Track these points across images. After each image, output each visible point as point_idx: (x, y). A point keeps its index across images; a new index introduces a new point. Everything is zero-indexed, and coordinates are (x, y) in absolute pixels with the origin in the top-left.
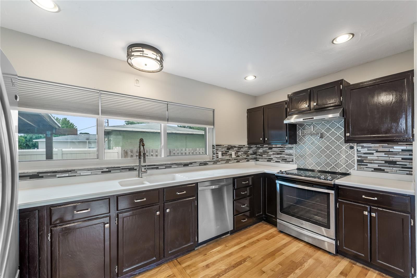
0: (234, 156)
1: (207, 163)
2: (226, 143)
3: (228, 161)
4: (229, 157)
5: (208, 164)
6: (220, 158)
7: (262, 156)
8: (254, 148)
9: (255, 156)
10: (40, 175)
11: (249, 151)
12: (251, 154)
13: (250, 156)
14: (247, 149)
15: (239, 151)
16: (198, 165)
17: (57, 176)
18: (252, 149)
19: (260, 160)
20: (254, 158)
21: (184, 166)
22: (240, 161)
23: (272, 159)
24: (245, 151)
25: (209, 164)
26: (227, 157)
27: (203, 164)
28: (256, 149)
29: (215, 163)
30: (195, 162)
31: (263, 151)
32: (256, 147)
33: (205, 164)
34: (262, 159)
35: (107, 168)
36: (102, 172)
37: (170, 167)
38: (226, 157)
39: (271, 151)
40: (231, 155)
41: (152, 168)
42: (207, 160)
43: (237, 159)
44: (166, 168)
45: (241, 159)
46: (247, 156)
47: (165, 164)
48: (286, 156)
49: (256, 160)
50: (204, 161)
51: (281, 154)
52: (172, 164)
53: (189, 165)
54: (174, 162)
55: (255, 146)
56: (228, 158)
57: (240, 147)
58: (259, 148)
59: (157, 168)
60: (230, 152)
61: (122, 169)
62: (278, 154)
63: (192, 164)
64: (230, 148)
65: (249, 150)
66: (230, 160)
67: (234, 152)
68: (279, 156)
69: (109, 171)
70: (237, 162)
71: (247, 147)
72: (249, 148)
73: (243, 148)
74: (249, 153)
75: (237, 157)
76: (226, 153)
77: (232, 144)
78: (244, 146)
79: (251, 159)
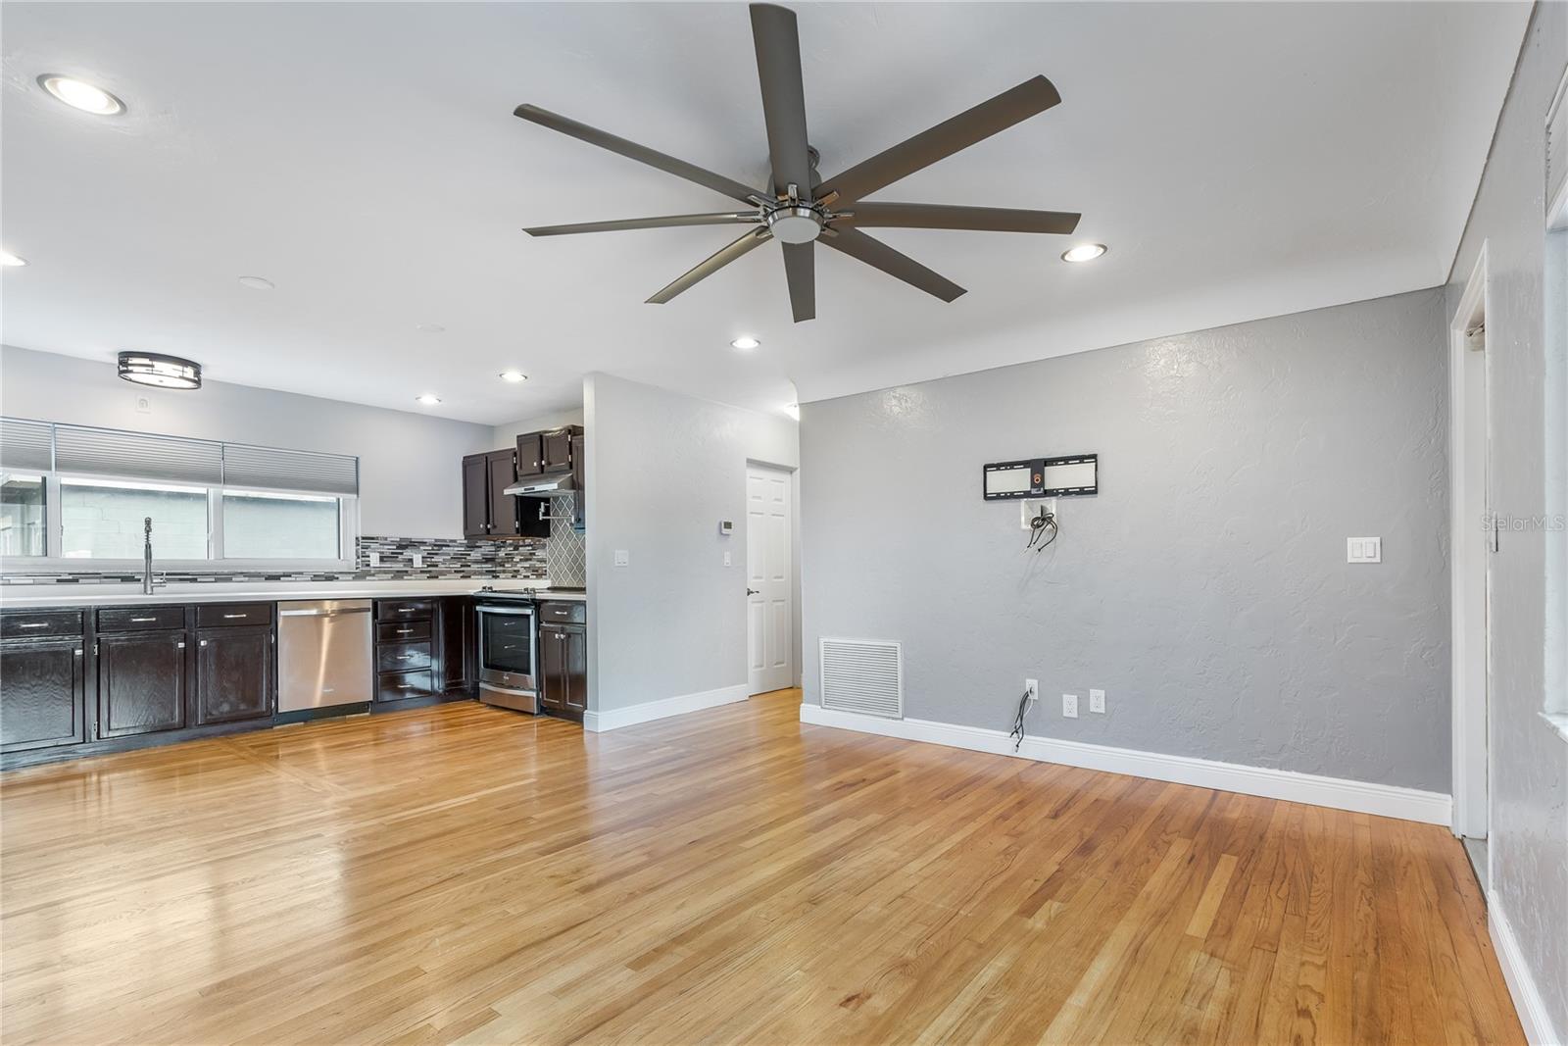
0: (418, 562)
1: (336, 576)
2: (397, 533)
3: (398, 575)
4: (405, 565)
5: (337, 578)
6: (374, 568)
7: (504, 566)
8: (486, 548)
9: (490, 565)
11: (469, 555)
12: (478, 562)
13: (474, 567)
14: (463, 549)
15: (436, 554)
16: (309, 579)
18: (481, 550)
19: (502, 575)
20: (486, 572)
21: (266, 579)
22: (439, 577)
23: (518, 571)
24: (455, 554)
25: (340, 578)
26: (399, 566)
27: (324, 579)
28: (493, 549)
29: (360, 575)
30: (302, 573)
31: (506, 555)
32: (495, 545)
33: (330, 577)
34: (504, 572)
35: (70, 574)
36: (58, 581)
37: (230, 580)
38: (392, 566)
39: (517, 554)
40: (411, 560)
41: (181, 580)
42: (335, 571)
43: (430, 572)
44: (217, 581)
45: (443, 573)
46: (462, 566)
48: (538, 565)
49: (494, 577)
50: (327, 571)
51: (530, 560)
52: (234, 575)
53: (282, 578)
55: (493, 543)
57: (440, 545)
58: (498, 548)
59: (194, 580)
60: (407, 554)
62: (527, 560)
63: (290, 576)
64: (405, 545)
65: (471, 551)
66: (407, 572)
67: (420, 556)
68: (527, 565)
69: (76, 581)
70: (428, 577)
71: (461, 545)
72: (468, 547)
73: (448, 546)
74: (468, 558)
75: (429, 566)
76: (393, 557)
77: (415, 536)
78: (451, 541)
79: (475, 573)
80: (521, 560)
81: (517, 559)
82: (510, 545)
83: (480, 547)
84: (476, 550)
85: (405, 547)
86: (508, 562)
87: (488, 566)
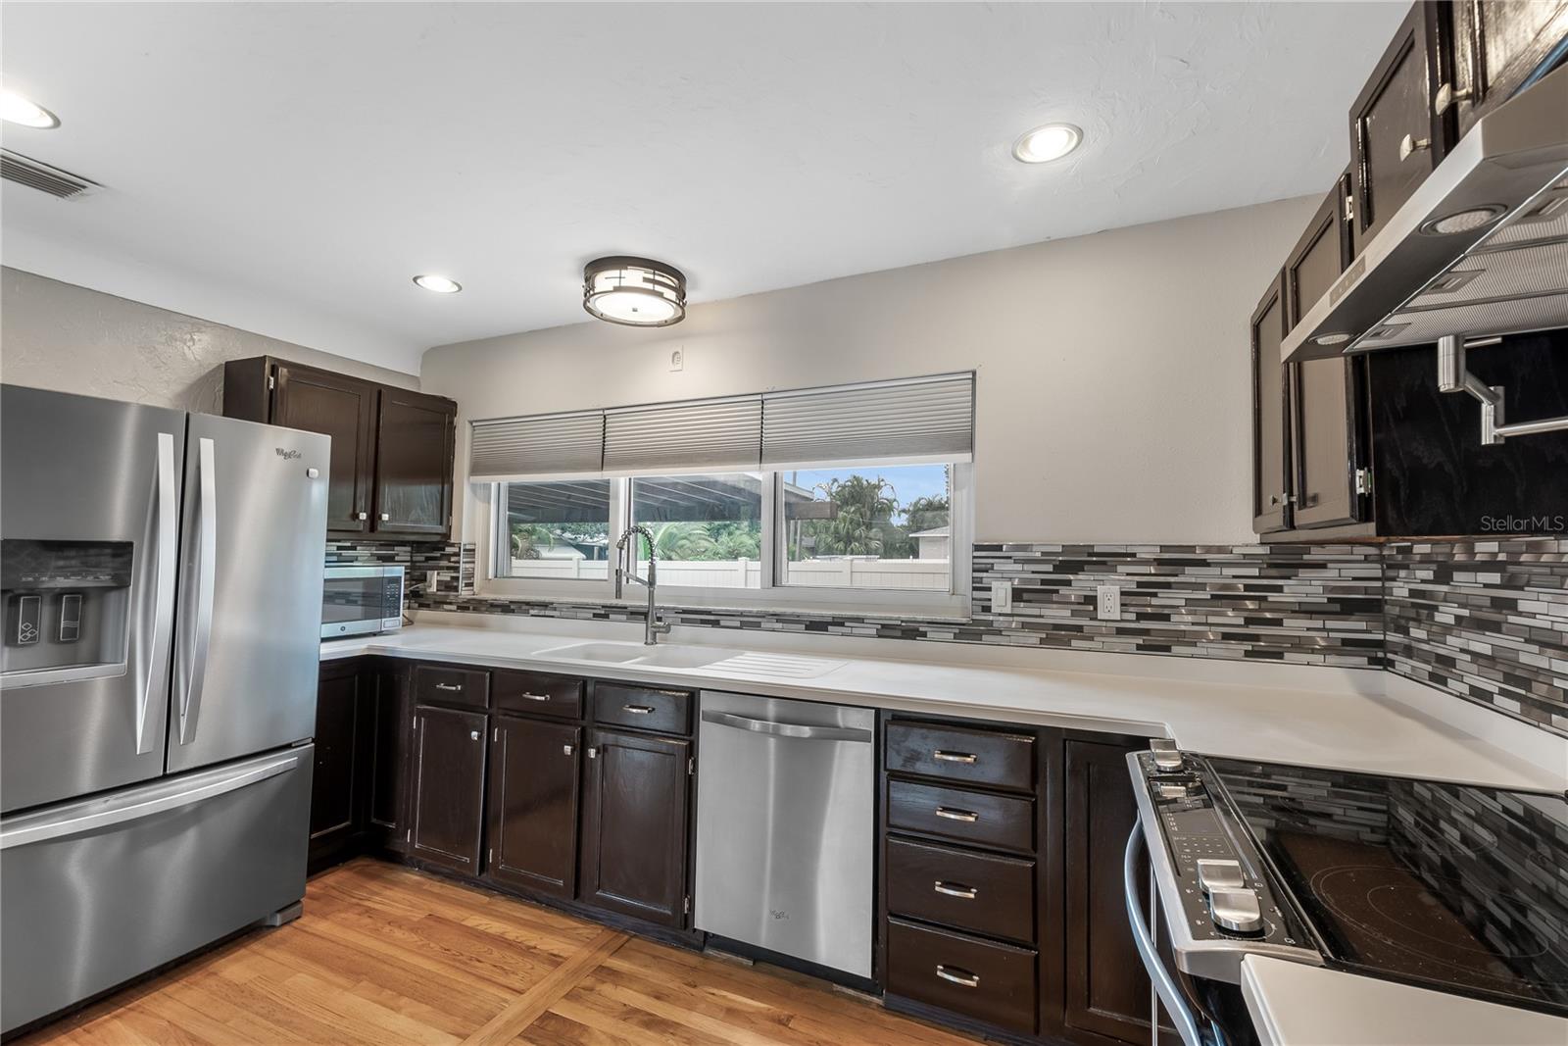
0: (1110, 606)
1: (921, 629)
2: (1057, 532)
3: (1057, 636)
4: (1074, 613)
5: (924, 634)
6: (1000, 615)
7: (1406, 632)
8: (1346, 567)
9: (1363, 625)
10: (512, 607)
11: (1279, 589)
12: (1306, 611)
13: (1295, 626)
14: (1255, 572)
15: (1168, 586)
16: (874, 632)
17: (532, 612)
18: (1331, 573)
19: (1404, 664)
20: (1345, 642)
21: (807, 628)
22: (1175, 649)
24: (1224, 586)
25: (929, 635)
26: (1059, 615)
27: (899, 634)
28: (1379, 573)
29: (970, 632)
30: (860, 620)
31: (1413, 593)
32: (1381, 559)
33: (910, 632)
34: (1409, 651)
36: (595, 615)
37: (757, 626)
38: (1044, 612)
39: (1446, 598)
40: (1091, 600)
41: (703, 622)
42: (920, 617)
43: (1146, 632)
44: (743, 626)
45: (1187, 639)
46: (1249, 621)
47: (741, 615)
49: (1374, 661)
50: (904, 616)
52: (764, 617)
53: (830, 628)
54: (772, 610)
55: (1372, 551)
56: (1063, 618)
57: (1176, 561)
58: (1391, 567)
59: (716, 624)
60: (1082, 582)
61: (632, 613)
62: (1483, 625)
63: (842, 625)
64: (1075, 561)
65: (1289, 578)
66: (1079, 628)
67: (1116, 589)
69: (605, 616)
70: (1139, 647)
71: (1248, 560)
72: (1271, 566)
73: (1204, 563)
74: (1273, 597)
75: (1141, 617)
76: (1046, 592)
77: (1104, 538)
78: (1208, 549)
79: (1300, 645)
80: (1458, 618)
81: (1446, 615)
82: (1426, 560)
83: (1322, 566)
84: (1303, 573)
85: (1076, 567)
86: (1418, 620)
87: (1355, 626)
